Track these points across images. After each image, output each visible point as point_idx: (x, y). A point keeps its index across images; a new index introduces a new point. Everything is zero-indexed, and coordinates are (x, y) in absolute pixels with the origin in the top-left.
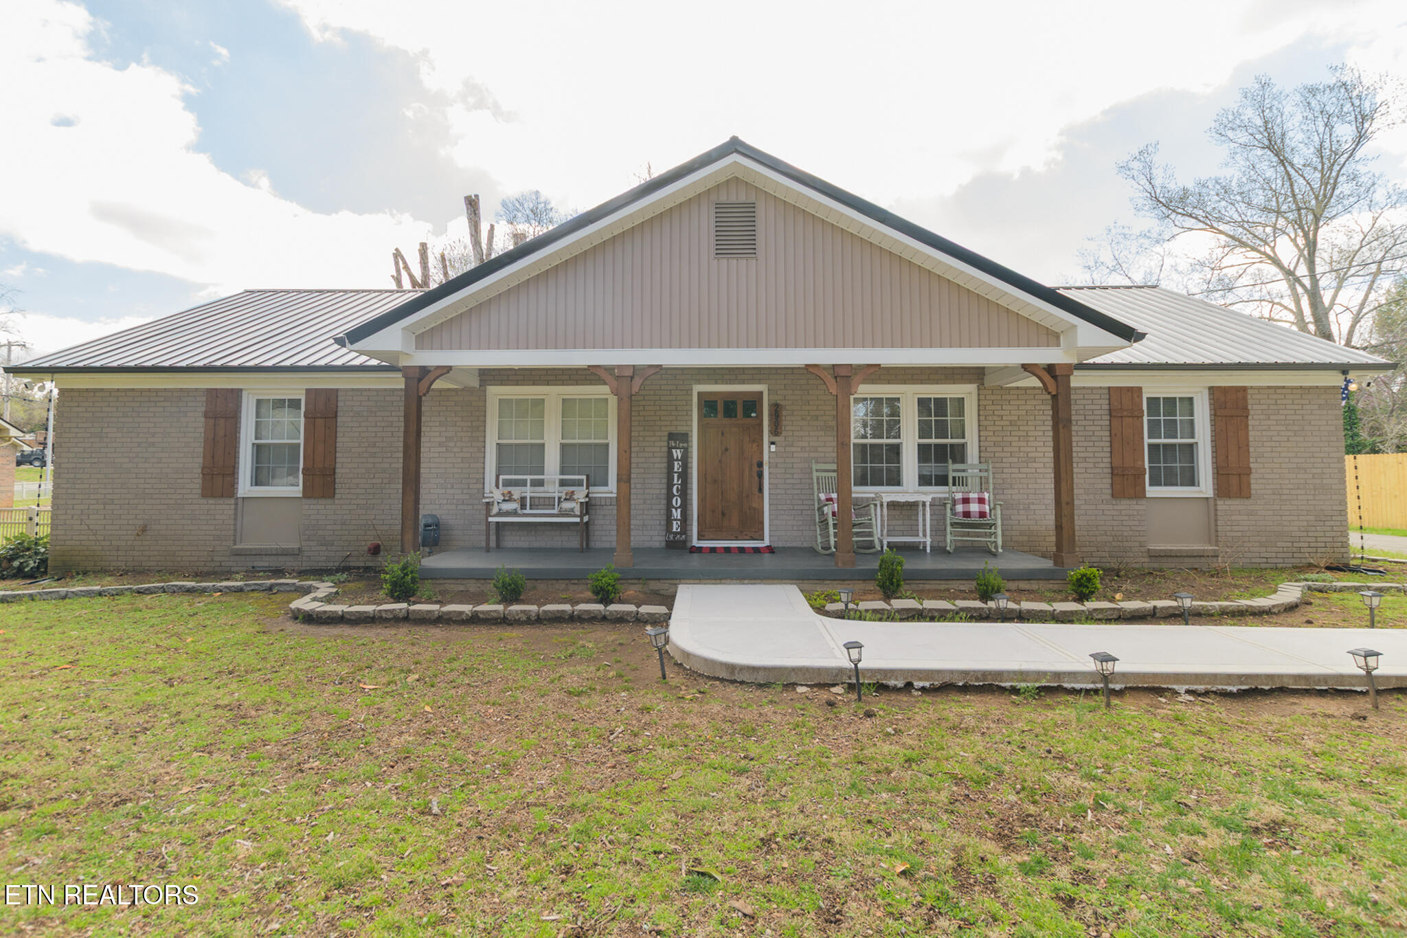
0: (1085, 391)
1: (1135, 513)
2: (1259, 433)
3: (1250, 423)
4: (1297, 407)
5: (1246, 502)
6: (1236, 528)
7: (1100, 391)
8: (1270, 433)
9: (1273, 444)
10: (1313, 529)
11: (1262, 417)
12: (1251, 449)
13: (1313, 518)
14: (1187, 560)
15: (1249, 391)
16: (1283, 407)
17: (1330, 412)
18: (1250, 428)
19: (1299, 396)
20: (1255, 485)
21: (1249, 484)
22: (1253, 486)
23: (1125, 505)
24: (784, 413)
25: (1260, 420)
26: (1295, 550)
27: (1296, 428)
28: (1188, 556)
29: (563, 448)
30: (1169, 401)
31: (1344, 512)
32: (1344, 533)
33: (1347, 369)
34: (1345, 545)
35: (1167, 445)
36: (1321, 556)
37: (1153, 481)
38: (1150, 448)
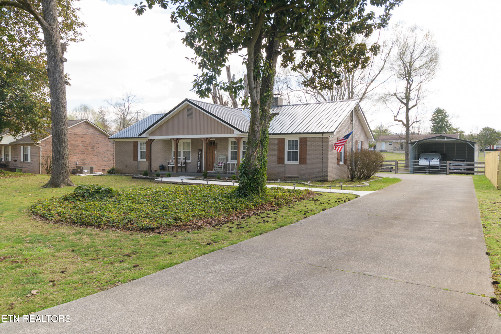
0: (272, 139)
1: (282, 167)
2: (309, 149)
4: (318, 142)
5: (305, 165)
6: (303, 171)
7: (276, 139)
8: (312, 149)
9: (312, 151)
10: (320, 172)
12: (307, 153)
13: (320, 169)
15: (308, 139)
16: (315, 142)
17: (326, 143)
18: (307, 147)
19: (319, 140)
20: (308, 162)
21: (306, 161)
23: (280, 165)
25: (310, 145)
26: (316, 177)
27: (317, 147)
28: (292, 178)
29: (184, 152)
30: (293, 141)
31: (327, 168)
32: (327, 173)
33: (323, 133)
34: (327, 176)
35: (292, 152)
36: (321, 179)
37: (289, 160)
38: (289, 152)
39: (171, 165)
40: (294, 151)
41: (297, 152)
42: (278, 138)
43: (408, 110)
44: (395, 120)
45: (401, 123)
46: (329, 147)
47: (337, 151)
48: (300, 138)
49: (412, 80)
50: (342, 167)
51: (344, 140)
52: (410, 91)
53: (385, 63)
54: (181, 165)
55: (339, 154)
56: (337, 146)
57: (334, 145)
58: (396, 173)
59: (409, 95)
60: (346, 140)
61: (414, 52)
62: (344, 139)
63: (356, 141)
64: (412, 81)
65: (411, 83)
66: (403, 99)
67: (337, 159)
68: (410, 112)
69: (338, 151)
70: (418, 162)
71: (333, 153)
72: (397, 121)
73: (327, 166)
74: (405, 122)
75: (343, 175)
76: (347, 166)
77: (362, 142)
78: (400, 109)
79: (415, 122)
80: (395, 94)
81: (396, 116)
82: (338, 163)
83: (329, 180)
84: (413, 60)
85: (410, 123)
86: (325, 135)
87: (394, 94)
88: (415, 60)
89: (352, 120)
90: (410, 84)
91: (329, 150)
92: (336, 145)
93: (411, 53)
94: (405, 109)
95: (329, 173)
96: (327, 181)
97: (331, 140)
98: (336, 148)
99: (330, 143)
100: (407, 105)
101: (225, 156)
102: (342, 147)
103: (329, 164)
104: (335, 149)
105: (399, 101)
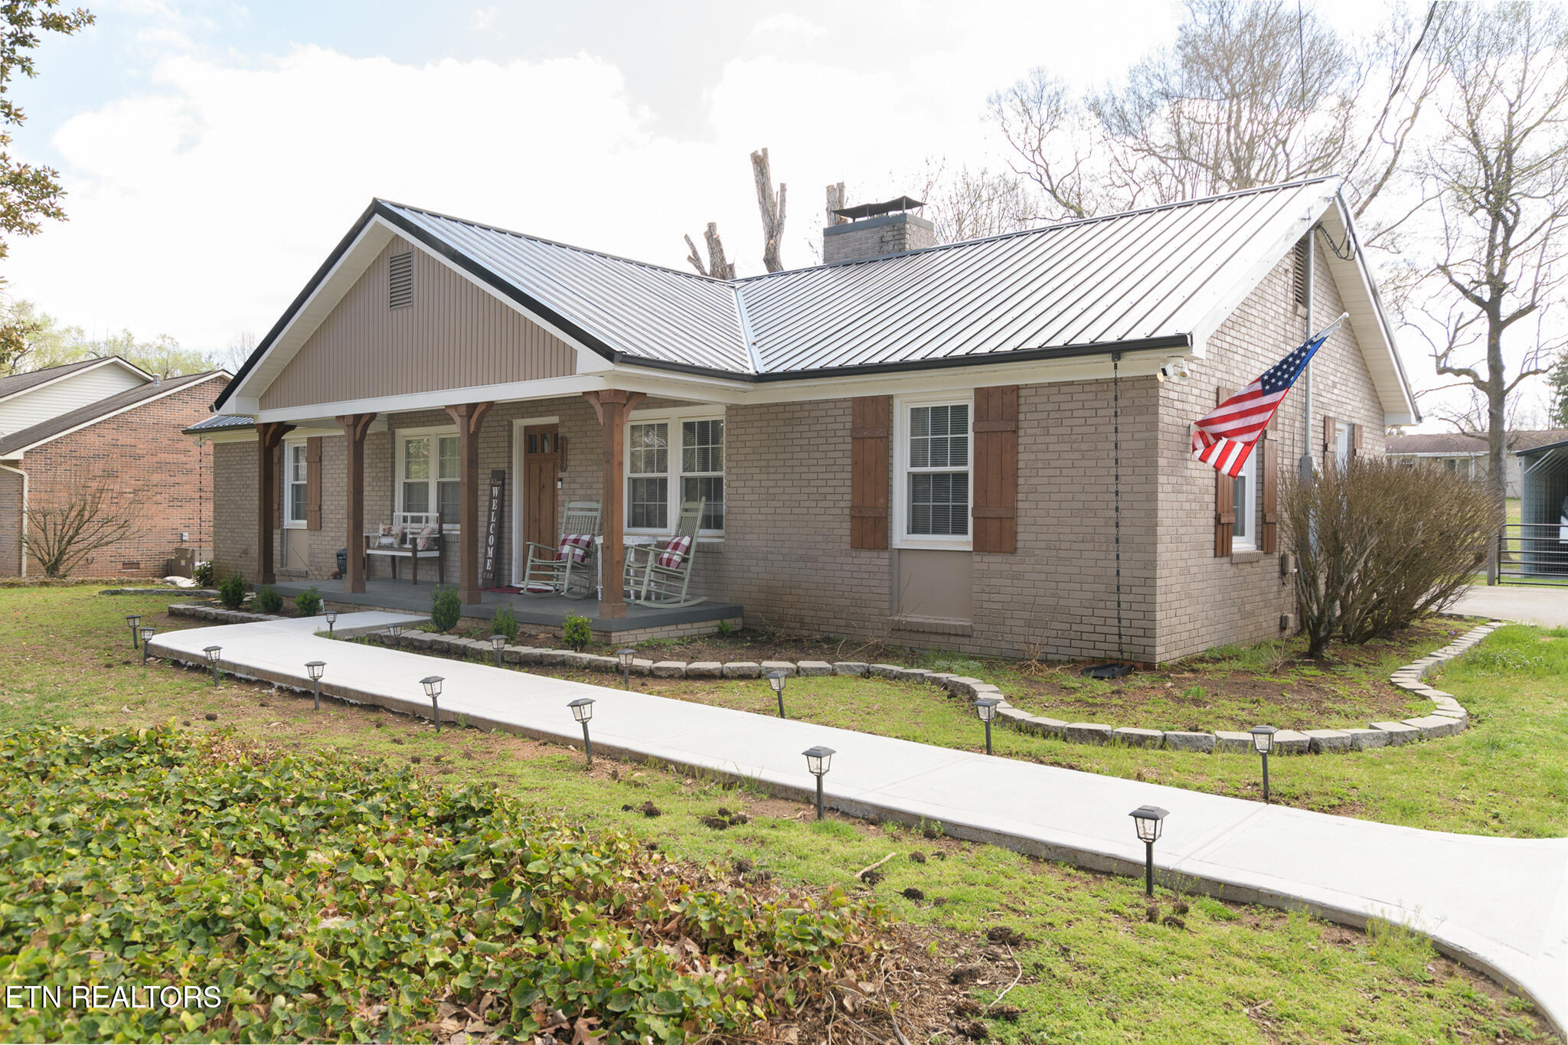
0: (825, 406)
1: (876, 569)
2: (1033, 456)
3: (1021, 440)
4: (1088, 413)
5: (1010, 558)
6: (996, 597)
7: (844, 405)
8: (1047, 456)
9: (1051, 472)
10: (1102, 605)
11: (1038, 431)
12: (1021, 481)
13: (1102, 588)
14: (933, 638)
15: (1023, 393)
16: (1069, 414)
17: (1138, 418)
18: (1021, 449)
19: (1092, 396)
20: (1023, 537)
21: (1015, 534)
22: (1020, 537)
23: (865, 557)
24: (569, 446)
25: (1035, 435)
26: (1073, 635)
27: (1084, 447)
28: (937, 633)
29: (442, 486)
30: (939, 412)
31: (1149, 582)
32: (1149, 615)
33: (1118, 350)
34: (1149, 633)
35: (936, 476)
36: (1108, 648)
37: (916, 526)
38: (915, 480)
39: (381, 547)
40: (945, 476)
41: (965, 475)
42: (854, 400)
43: (1497, 326)
44: (1442, 371)
45: (1470, 379)
46: (1161, 444)
47: (1217, 467)
48: (978, 391)
49: (1514, 209)
50: (1248, 567)
51: (1266, 400)
52: (1507, 251)
53: (1397, 153)
54: (415, 550)
55: (1227, 492)
56: (1218, 437)
57: (1194, 429)
58: (1491, 583)
59: (1502, 272)
60: (1279, 395)
61: (1524, 98)
62: (1263, 393)
63: (1325, 420)
64: (1516, 215)
65: (1511, 223)
66: (1479, 283)
67: (1217, 519)
68: (1507, 336)
69: (1226, 468)
70: (1556, 532)
71: (1189, 481)
72: (1449, 375)
73: (1151, 564)
74: (1485, 375)
75: (1252, 614)
76: (1276, 561)
77: (1353, 426)
78: (1457, 330)
79: (1528, 373)
80: (1444, 268)
81: (1445, 355)
82: (1222, 548)
83: (1164, 653)
84: (1515, 134)
85: (1508, 377)
86: (1132, 366)
87: (1439, 267)
88: (1529, 130)
89: (1302, 297)
90: (1505, 223)
91: (1162, 462)
92: (1207, 432)
93: (1511, 105)
94: (1483, 326)
95: (1159, 616)
96: (1149, 667)
97: (1173, 395)
98: (1209, 448)
99: (1167, 417)
100: (1491, 308)
101: (594, 505)
102: (1248, 445)
103: (1165, 551)
104: (1203, 459)
105: (1461, 294)
